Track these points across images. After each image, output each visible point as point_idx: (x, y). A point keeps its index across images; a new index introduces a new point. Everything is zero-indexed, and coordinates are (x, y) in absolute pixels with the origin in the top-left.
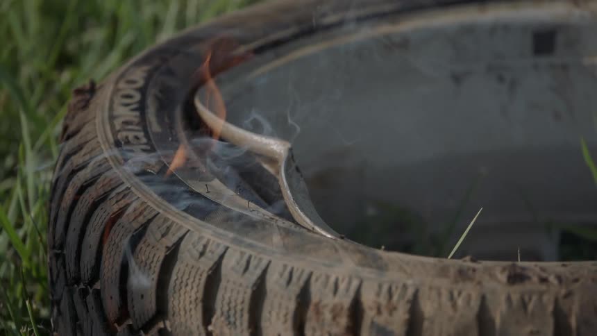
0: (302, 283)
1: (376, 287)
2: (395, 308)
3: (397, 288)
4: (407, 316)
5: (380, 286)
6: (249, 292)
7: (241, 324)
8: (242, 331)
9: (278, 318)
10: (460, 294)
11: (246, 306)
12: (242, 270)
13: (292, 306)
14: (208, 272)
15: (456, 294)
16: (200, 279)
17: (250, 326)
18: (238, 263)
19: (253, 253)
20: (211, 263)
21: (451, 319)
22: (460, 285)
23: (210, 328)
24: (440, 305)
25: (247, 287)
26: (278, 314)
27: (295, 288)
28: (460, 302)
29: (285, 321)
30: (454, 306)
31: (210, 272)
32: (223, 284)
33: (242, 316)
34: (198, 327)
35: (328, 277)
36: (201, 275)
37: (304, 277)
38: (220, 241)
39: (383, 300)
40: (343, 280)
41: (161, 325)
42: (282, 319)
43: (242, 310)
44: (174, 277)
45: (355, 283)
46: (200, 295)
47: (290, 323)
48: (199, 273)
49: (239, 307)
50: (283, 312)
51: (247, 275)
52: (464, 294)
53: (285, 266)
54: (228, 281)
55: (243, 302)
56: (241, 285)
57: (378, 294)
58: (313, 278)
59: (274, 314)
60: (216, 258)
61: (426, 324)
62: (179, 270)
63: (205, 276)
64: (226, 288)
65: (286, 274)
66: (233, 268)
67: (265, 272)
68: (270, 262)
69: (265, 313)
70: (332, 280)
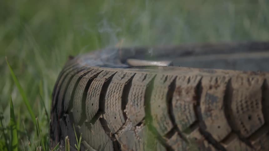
0: (172, 81)
1: (209, 78)
2: (219, 86)
3: (220, 78)
4: (225, 89)
5: (211, 78)
6: (145, 88)
7: (140, 104)
8: (141, 108)
9: (159, 98)
10: (253, 79)
11: (143, 95)
12: (142, 80)
13: (166, 90)
14: (125, 83)
15: (251, 79)
16: (121, 87)
17: (145, 105)
18: (140, 78)
19: (148, 73)
20: (127, 80)
21: (247, 89)
22: (253, 76)
23: (125, 111)
24: (242, 84)
25: (144, 86)
26: (159, 96)
27: (168, 83)
28: (253, 82)
29: (162, 99)
30: (250, 84)
31: (126, 84)
32: (132, 87)
33: (141, 100)
34: (119, 111)
35: (185, 77)
36: (122, 86)
37: (173, 78)
38: (132, 72)
39: (213, 83)
40: (193, 78)
41: (101, 116)
42: (161, 97)
43: (141, 97)
44: (108, 90)
45: (199, 78)
46: (121, 95)
47: (165, 99)
48: (121, 85)
49: (140, 96)
50: (162, 94)
51: (144, 81)
52: (255, 79)
53: (163, 75)
54: (135, 85)
55: (142, 93)
56: (141, 86)
57: (210, 81)
58: (178, 79)
59: (157, 96)
60: (129, 78)
61: (234, 92)
62: (111, 86)
63: (123, 85)
64: (133, 89)
65: (164, 78)
66: (138, 80)
67: (153, 79)
68: (156, 75)
69: (153, 97)
70: (188, 77)
